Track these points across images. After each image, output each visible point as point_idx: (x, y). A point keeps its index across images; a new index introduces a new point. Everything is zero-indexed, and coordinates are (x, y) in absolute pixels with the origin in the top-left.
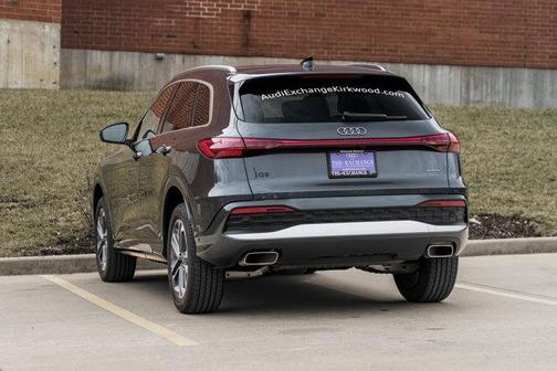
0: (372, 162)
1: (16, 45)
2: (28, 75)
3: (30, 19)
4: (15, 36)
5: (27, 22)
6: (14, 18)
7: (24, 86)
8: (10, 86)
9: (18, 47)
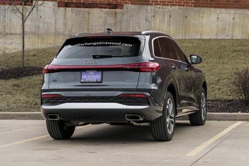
0: (100, 76)
1: (237, 20)
2: (243, 33)
3: (244, 8)
4: (237, 16)
5: (243, 10)
6: (236, 8)
7: (241, 38)
8: (234, 38)
9: (238, 21)
